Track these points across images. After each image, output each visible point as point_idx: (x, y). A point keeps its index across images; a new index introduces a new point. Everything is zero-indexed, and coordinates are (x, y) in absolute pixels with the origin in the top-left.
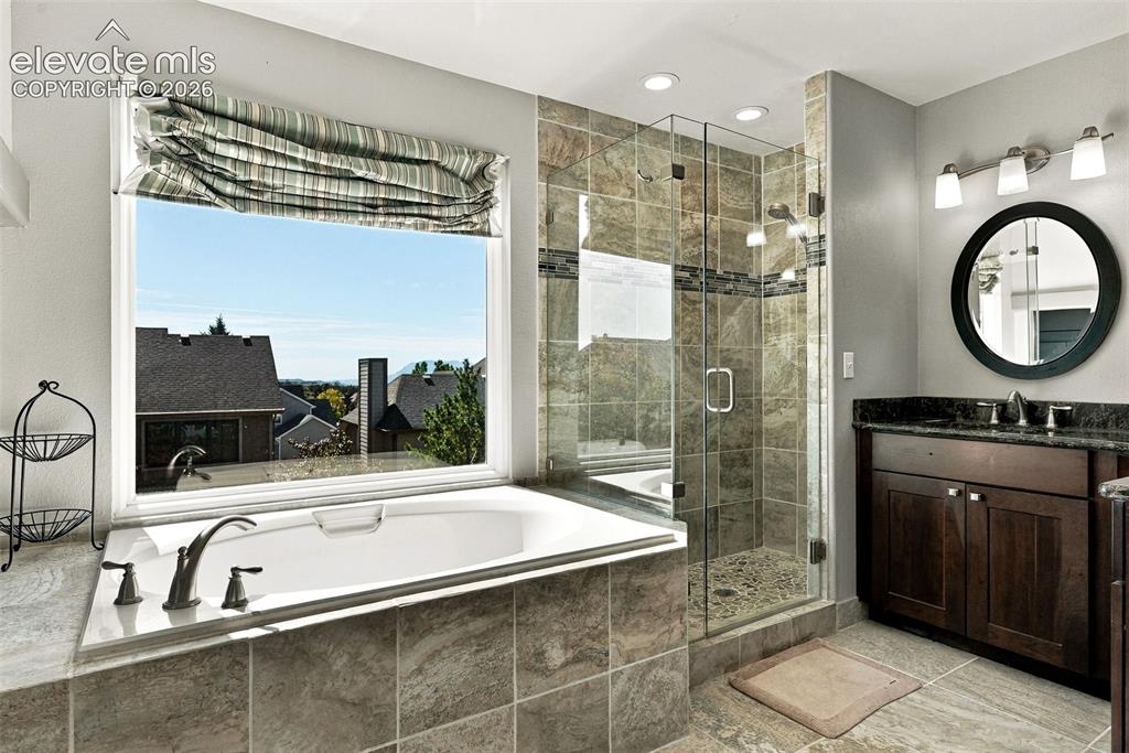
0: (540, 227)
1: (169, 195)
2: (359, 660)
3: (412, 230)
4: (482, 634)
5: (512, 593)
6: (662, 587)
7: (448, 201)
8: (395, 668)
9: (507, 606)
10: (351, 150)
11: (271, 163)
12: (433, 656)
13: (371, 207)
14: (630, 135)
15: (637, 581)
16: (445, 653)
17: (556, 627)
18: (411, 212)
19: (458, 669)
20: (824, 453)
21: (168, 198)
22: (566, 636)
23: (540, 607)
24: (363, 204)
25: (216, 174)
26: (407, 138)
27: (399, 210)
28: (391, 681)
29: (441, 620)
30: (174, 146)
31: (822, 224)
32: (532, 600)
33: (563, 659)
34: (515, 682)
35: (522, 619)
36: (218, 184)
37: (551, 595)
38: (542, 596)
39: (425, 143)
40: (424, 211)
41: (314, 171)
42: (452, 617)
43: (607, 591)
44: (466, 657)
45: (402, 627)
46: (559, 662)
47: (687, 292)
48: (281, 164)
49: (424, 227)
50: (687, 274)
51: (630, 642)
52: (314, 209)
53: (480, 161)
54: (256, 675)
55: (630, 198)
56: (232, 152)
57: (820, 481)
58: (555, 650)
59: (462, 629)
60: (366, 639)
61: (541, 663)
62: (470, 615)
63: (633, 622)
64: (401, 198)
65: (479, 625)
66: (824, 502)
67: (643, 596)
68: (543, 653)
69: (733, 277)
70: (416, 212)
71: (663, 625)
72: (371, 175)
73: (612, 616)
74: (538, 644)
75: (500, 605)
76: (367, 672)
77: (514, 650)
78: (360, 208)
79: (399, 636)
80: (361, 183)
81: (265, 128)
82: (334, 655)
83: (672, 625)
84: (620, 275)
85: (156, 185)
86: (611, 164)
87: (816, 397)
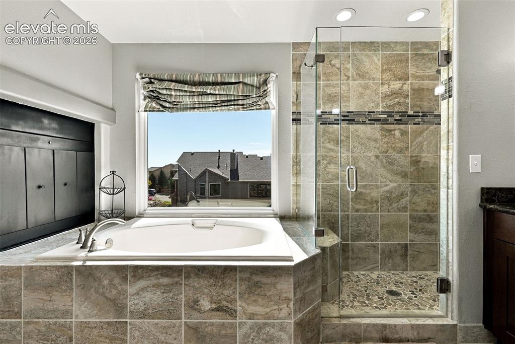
0: (293, 102)
1: (152, 110)
2: (113, 283)
3: (233, 112)
4: (166, 285)
5: (182, 269)
6: (274, 285)
7: (247, 97)
8: (127, 290)
9: (179, 275)
10: (207, 84)
11: (178, 94)
12: (143, 289)
13: (215, 104)
14: (347, 49)
15: (256, 278)
16: (148, 289)
17: (206, 291)
18: (230, 104)
19: (155, 297)
20: (450, 222)
21: (153, 111)
22: (212, 297)
23: (197, 279)
24: (213, 104)
25: (164, 101)
26: (229, 74)
27: (226, 104)
28: (126, 295)
29: (147, 275)
30: (152, 94)
31: (450, 70)
32: (192, 275)
33: (209, 307)
34: (183, 311)
35: (187, 283)
36: (164, 104)
37: (203, 275)
38: (198, 275)
39: (237, 75)
40: (236, 103)
41: (193, 94)
42: (153, 274)
43: (236, 280)
44: (159, 293)
45: (130, 274)
46: (207, 308)
47: (384, 126)
48: (181, 94)
49: (238, 109)
50: (385, 116)
51: (252, 309)
52: (195, 108)
53: (263, 78)
54: (76, 279)
55: (347, 80)
56: (164, 92)
57: (448, 241)
58: (205, 302)
59: (157, 281)
60: (116, 275)
61: (197, 305)
62: (161, 275)
63: (253, 299)
64: (226, 99)
65: (165, 281)
66: (450, 254)
67: (261, 287)
68: (198, 301)
69: (421, 114)
70: (233, 104)
71: (274, 305)
72: (212, 92)
73: (239, 293)
74: (195, 296)
75: (176, 274)
76: (116, 288)
77: (183, 296)
78: (211, 106)
79: (129, 277)
80: (210, 96)
81: (176, 81)
82: (104, 279)
83: (281, 307)
84: (339, 120)
85: (149, 107)
86: (334, 66)
87: (445, 185)
